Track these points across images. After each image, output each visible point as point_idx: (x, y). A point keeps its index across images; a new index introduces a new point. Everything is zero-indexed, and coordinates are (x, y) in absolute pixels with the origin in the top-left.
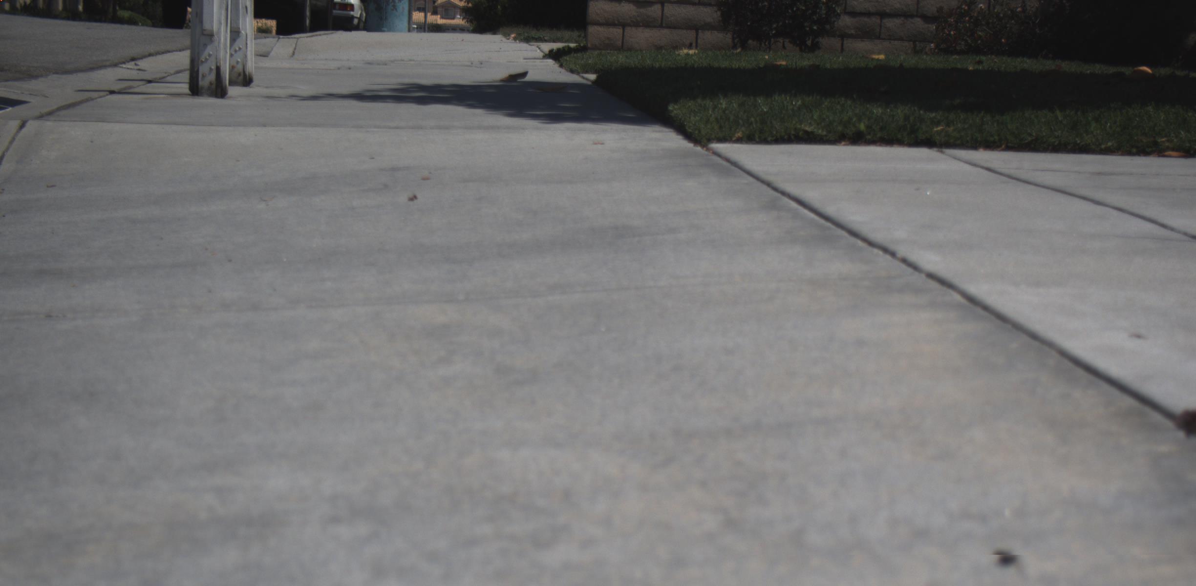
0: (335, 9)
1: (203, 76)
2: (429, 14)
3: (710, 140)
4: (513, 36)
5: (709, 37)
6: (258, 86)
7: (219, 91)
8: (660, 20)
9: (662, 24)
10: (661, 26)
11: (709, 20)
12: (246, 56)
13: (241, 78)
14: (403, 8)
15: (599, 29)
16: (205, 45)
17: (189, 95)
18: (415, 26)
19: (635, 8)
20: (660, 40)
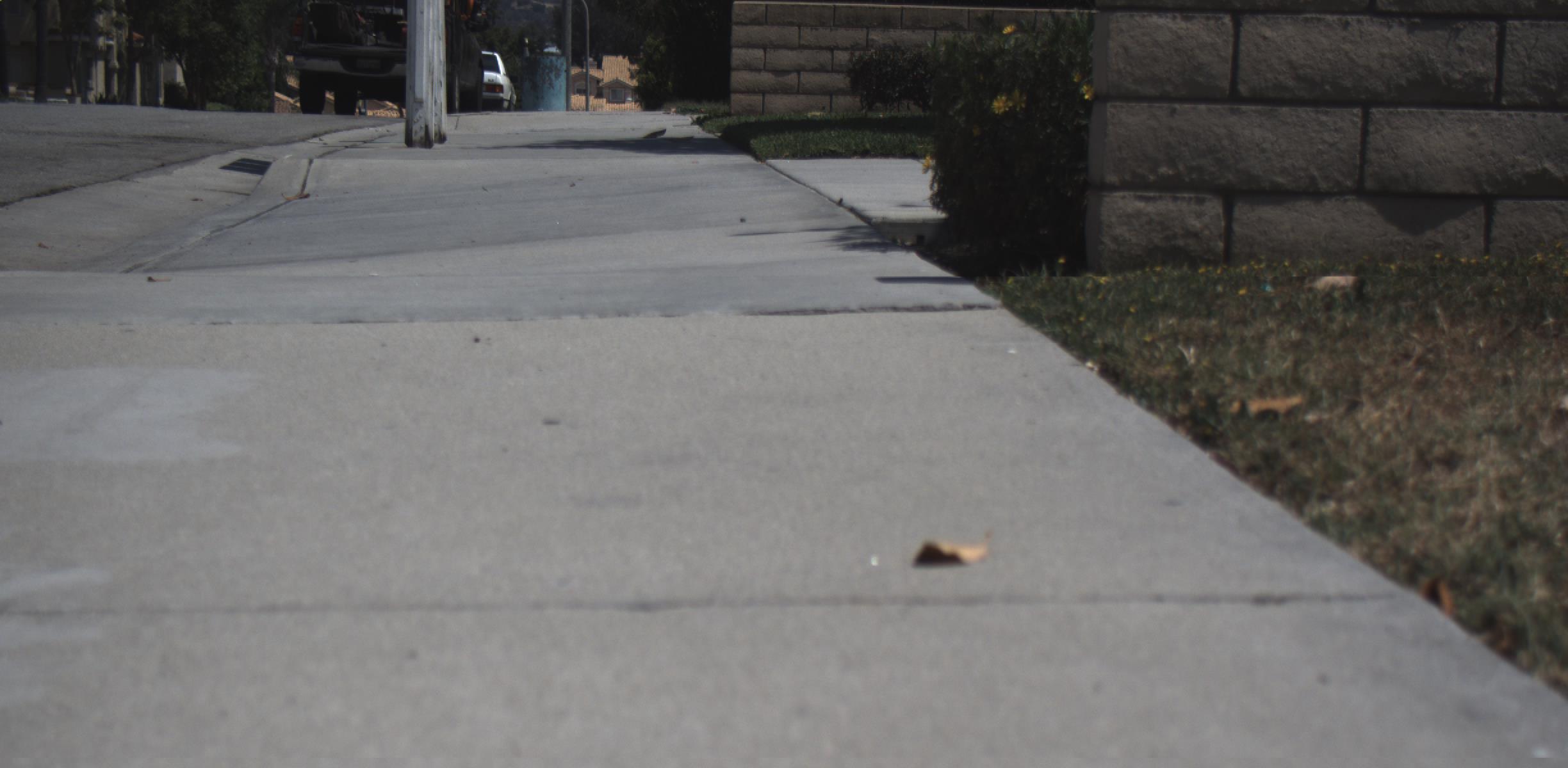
0: (484, 91)
1: (416, 132)
2: (591, 98)
3: (767, 158)
4: (673, 110)
5: (841, 100)
6: (450, 145)
7: (427, 143)
8: (796, 86)
9: (799, 90)
10: (798, 93)
11: (842, 85)
12: (441, 121)
13: (440, 136)
14: (560, 90)
15: (742, 96)
16: (417, 110)
17: (408, 148)
18: (574, 107)
19: (773, 76)
20: (797, 106)
